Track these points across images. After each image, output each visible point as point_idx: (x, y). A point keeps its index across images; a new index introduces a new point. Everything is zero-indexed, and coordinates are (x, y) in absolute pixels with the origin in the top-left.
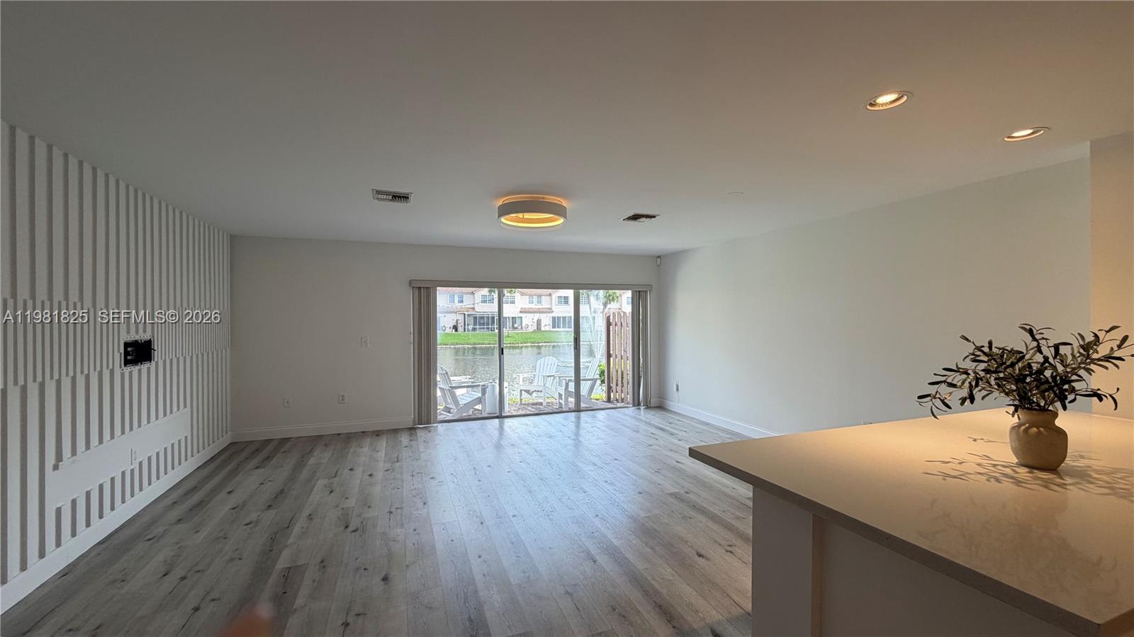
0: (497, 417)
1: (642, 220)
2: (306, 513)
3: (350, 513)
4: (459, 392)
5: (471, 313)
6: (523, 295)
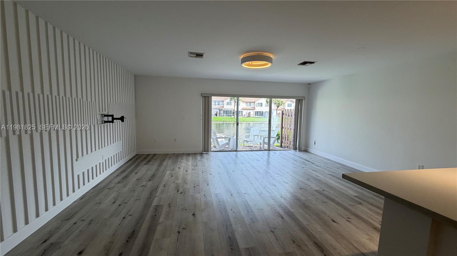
0: (235, 151)
1: (307, 64)
2: (162, 184)
3: (179, 186)
4: (219, 140)
5: (222, 109)
6: (243, 102)
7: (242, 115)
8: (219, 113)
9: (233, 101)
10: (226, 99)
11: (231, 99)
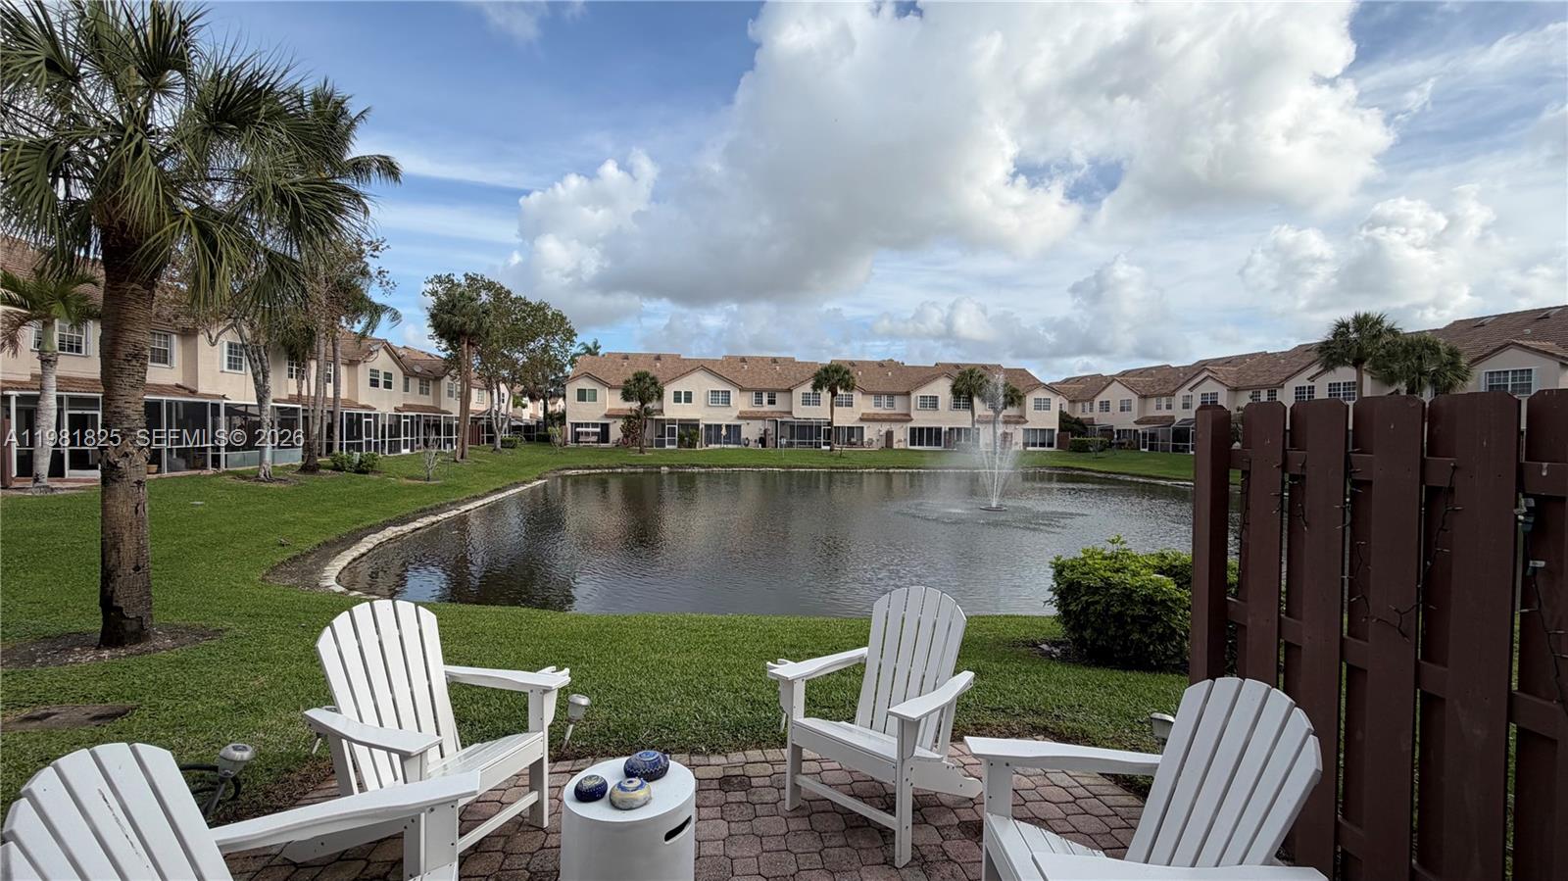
5: (785, 420)
6: (865, 393)
7: (859, 443)
9: (825, 390)
10: (802, 383)
11: (818, 381)
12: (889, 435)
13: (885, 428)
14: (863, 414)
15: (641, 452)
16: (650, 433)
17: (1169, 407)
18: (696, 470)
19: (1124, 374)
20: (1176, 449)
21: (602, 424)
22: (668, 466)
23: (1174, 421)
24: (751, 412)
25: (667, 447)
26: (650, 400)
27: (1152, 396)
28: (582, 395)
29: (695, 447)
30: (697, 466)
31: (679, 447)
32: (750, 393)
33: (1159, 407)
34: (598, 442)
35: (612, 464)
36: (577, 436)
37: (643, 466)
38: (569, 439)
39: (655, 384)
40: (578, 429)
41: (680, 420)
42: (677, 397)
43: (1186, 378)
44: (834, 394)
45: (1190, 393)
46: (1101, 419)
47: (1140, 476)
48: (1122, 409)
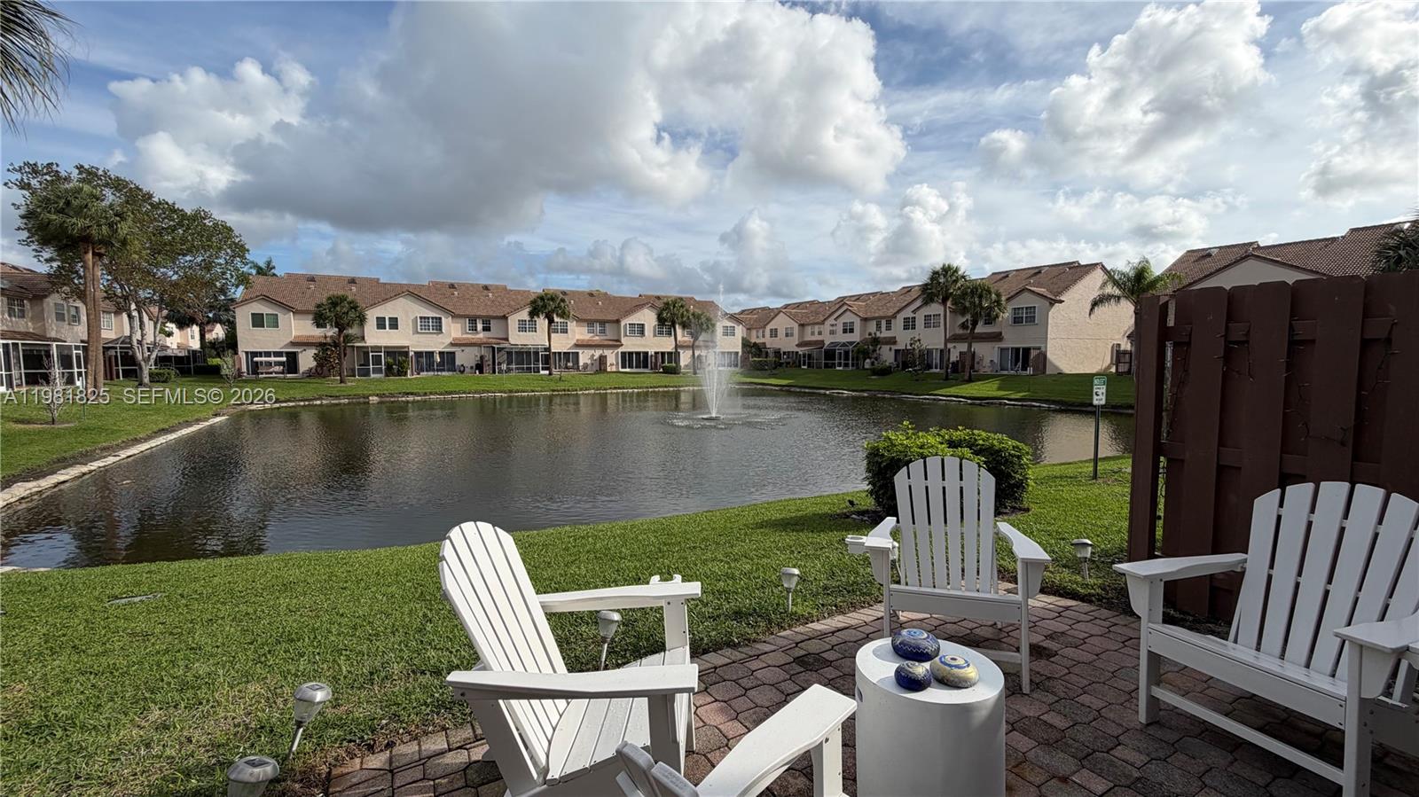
5: (501, 346)
6: (579, 320)
7: (576, 366)
8: (491, 363)
9: (542, 317)
10: (517, 310)
11: (535, 309)
12: (602, 359)
13: (598, 353)
14: (578, 340)
15: (342, 382)
16: (348, 362)
17: (820, 333)
18: (411, 398)
19: (786, 306)
20: (826, 366)
21: (287, 353)
22: (377, 395)
23: (824, 344)
24: (464, 339)
25: (372, 376)
26: (349, 325)
27: (808, 325)
28: (258, 321)
29: (406, 374)
30: (412, 394)
31: (387, 375)
32: (462, 320)
33: (813, 334)
34: (283, 373)
35: (306, 396)
36: (255, 368)
37: (348, 397)
38: (244, 369)
39: (355, 308)
40: (256, 359)
41: (385, 347)
42: (381, 323)
43: (832, 310)
44: (551, 321)
45: (834, 322)
46: (771, 343)
47: (805, 387)
48: (787, 335)
